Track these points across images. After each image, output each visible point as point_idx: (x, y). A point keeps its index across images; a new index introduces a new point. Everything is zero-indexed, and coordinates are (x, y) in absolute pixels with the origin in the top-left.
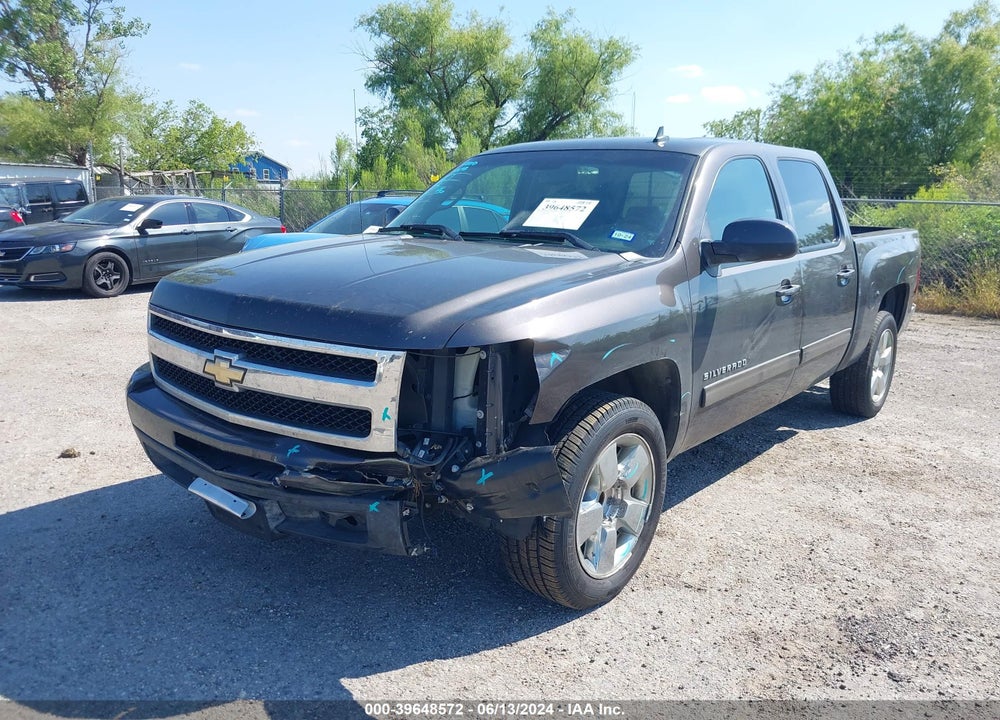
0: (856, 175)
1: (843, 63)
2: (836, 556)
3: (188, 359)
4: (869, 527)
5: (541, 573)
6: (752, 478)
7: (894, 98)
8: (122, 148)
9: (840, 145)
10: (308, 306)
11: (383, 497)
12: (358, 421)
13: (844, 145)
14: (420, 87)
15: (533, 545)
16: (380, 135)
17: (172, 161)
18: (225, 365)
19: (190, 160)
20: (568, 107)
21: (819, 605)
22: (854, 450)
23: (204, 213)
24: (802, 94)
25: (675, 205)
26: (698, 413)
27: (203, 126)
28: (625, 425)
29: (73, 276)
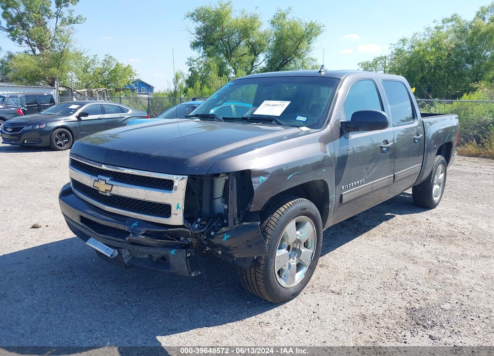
0: (434, 88)
1: (426, 33)
2: (409, 277)
3: (87, 180)
4: (427, 263)
5: (257, 285)
6: (370, 238)
7: (453, 49)
8: (72, 78)
9: (425, 74)
10: (141, 154)
11: (178, 247)
12: (165, 210)
13: (428, 73)
14: (217, 46)
15: (253, 271)
16: (198, 70)
17: (97, 84)
18: (103, 182)
19: (105, 83)
20: (290, 56)
21: (398, 301)
22: (423, 225)
23: (109, 109)
24: (406, 48)
25: (328, 104)
26: (339, 206)
27: (112, 67)
28: (300, 212)
29: (45, 141)
